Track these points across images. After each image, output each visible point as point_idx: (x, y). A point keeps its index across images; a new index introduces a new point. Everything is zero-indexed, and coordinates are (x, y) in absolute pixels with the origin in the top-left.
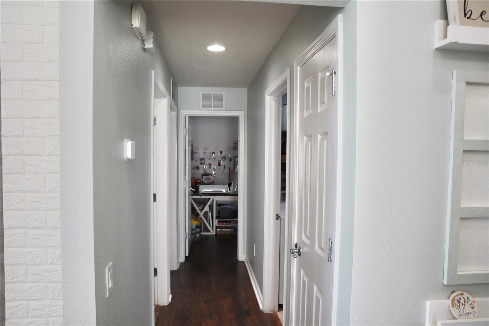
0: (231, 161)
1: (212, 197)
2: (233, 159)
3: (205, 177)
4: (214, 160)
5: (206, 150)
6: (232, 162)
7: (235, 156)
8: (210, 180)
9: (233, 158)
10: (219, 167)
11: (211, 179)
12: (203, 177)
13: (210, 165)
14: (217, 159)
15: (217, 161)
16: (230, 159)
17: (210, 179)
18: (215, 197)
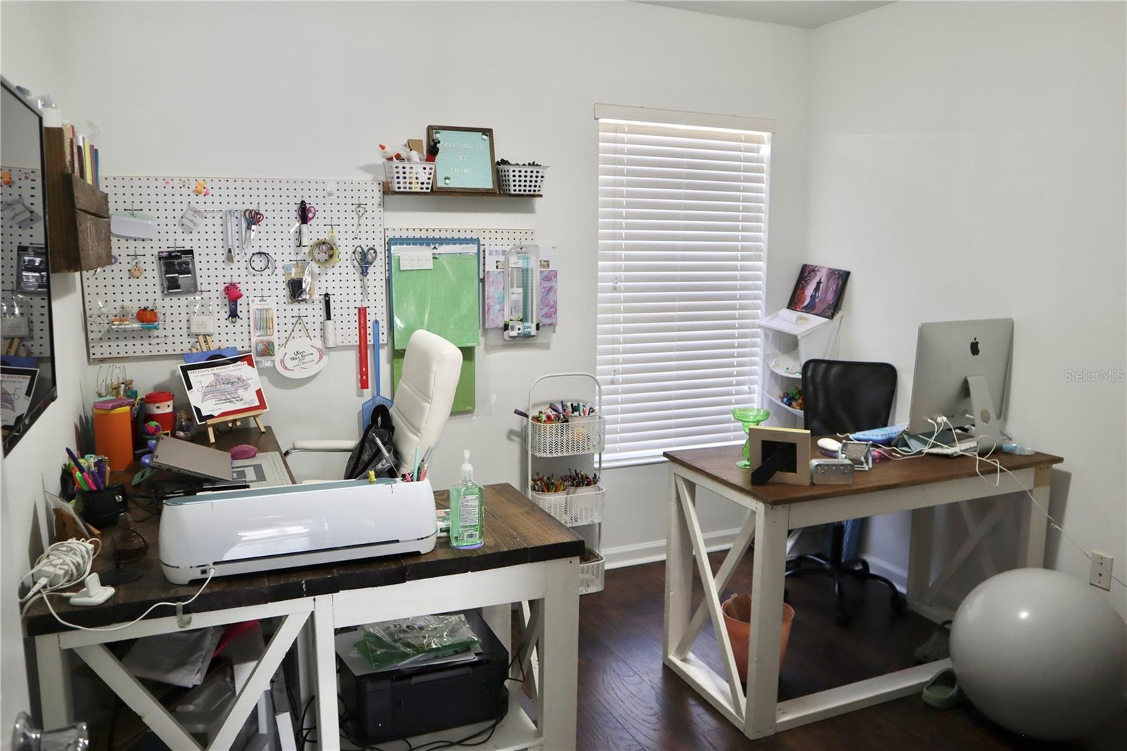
0: (371, 270)
1: (294, 612)
2: (381, 256)
3: (200, 378)
4: (259, 263)
5: (201, 198)
6: (377, 271)
7: (390, 235)
8: (241, 392)
9: (380, 249)
10: (296, 306)
11: (246, 387)
12: (191, 374)
13: (232, 294)
14: (278, 258)
15: (280, 271)
16: (364, 255)
17: (241, 382)
18: (323, 599)
